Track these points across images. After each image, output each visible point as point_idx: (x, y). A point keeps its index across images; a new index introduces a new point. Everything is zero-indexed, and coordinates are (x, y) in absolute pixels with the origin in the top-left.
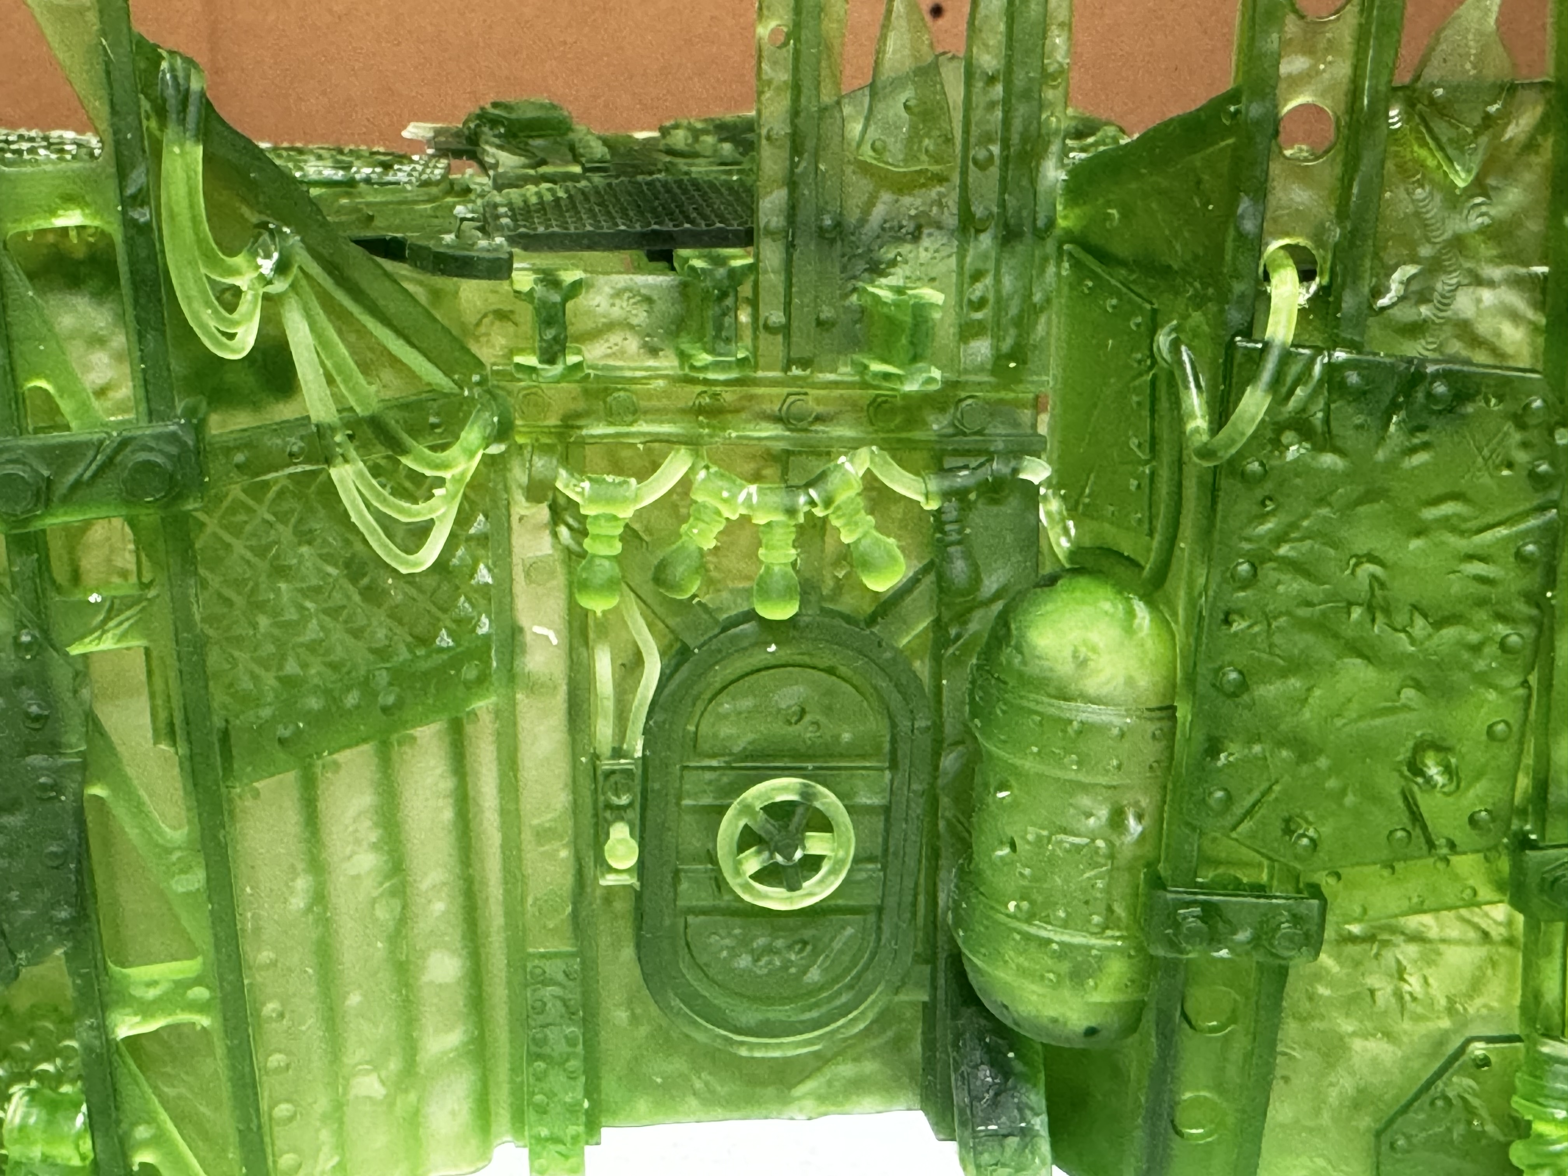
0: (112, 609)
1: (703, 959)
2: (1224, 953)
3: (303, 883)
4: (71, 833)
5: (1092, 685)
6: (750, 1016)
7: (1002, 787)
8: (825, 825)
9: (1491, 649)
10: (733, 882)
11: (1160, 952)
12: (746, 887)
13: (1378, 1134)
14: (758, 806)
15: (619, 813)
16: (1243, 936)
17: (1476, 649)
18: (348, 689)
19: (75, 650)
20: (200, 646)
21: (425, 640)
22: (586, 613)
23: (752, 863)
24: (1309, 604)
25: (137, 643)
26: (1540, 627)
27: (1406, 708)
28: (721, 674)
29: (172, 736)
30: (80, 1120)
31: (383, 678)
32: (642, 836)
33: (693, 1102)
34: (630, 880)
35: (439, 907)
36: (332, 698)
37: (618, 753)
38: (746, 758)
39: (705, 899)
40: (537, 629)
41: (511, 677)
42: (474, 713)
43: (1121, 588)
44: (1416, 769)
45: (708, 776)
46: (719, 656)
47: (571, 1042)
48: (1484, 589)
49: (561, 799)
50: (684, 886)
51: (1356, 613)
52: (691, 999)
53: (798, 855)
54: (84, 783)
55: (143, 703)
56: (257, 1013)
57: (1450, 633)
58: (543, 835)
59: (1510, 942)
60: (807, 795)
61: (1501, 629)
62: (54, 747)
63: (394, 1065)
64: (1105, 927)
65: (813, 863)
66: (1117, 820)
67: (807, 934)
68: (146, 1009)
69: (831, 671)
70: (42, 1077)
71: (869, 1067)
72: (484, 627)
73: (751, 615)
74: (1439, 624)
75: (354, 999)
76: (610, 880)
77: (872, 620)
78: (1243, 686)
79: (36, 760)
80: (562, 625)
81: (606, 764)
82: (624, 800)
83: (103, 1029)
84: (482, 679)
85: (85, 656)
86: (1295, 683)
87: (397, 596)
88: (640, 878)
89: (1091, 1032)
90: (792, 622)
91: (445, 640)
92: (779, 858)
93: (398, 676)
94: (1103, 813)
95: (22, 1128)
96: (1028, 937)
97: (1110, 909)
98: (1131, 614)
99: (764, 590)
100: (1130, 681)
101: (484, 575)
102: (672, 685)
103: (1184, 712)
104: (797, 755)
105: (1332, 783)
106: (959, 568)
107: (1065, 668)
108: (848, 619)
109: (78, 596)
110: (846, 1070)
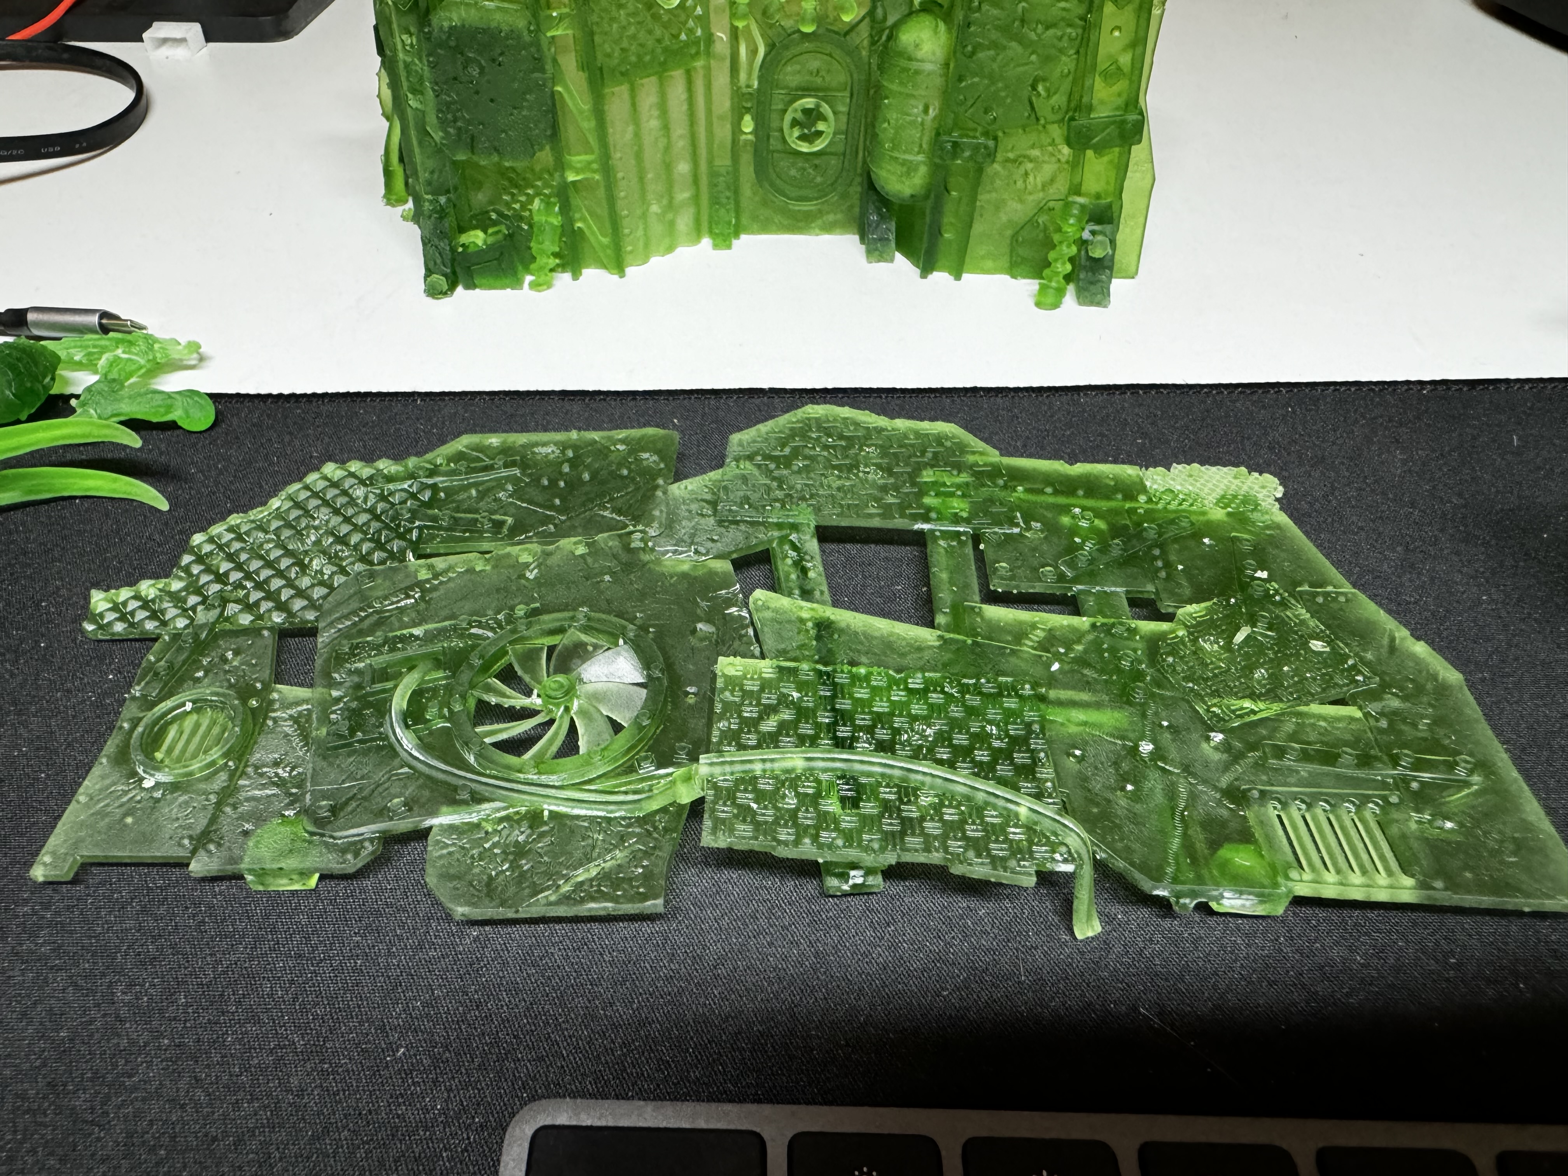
0: (561, 18)
1: (778, 170)
2: (959, 162)
3: (631, 129)
4: (549, 102)
5: (920, 54)
6: (795, 193)
7: (887, 98)
8: (824, 119)
9: (1066, 38)
10: (789, 140)
11: (937, 161)
12: (794, 142)
13: (1013, 236)
14: (800, 109)
15: (748, 110)
16: (967, 154)
17: (1060, 39)
18: (646, 54)
19: (549, 34)
20: (592, 34)
21: (676, 37)
22: (737, 28)
23: (796, 133)
24: (1000, 19)
25: (570, 32)
26: (1084, 29)
27: (1032, 63)
28: (788, 54)
29: (583, 70)
30: (557, 209)
31: (659, 51)
32: (755, 119)
33: (774, 228)
34: (750, 137)
35: (681, 143)
36: (640, 57)
37: (748, 86)
38: (797, 90)
39: (780, 147)
40: (719, 34)
41: (708, 54)
42: (695, 68)
43: (936, 16)
44: (1034, 88)
45: (781, 97)
46: (786, 47)
47: (728, 198)
48: (1064, 14)
49: (727, 104)
50: (771, 140)
51: (1017, 23)
52: (772, 185)
53: (813, 129)
54: (554, 85)
55: (573, 54)
56: (615, 176)
57: (1051, 32)
58: (721, 118)
59: (1067, 162)
60: (818, 106)
61: (1069, 30)
62: (543, 70)
63: (665, 202)
64: (919, 153)
65: (819, 134)
66: (926, 110)
67: (817, 162)
68: (577, 172)
69: (830, 55)
70: (545, 195)
71: (839, 216)
72: (699, 32)
73: (799, 31)
74: (1047, 28)
75: (650, 176)
76: (744, 137)
77: (846, 34)
78: (973, 53)
79: (536, 75)
80: (728, 31)
81: (745, 90)
82: (749, 105)
83: (562, 176)
84: (698, 53)
85: (553, 37)
86: (992, 52)
87: (665, 18)
88: (756, 137)
89: (912, 196)
90: (813, 33)
91: (683, 37)
92: (806, 131)
93: (666, 50)
94: (921, 108)
95: (539, 209)
96: (891, 157)
97: (921, 146)
98: (937, 26)
99: (803, 20)
100: (934, 53)
101: (699, 11)
102: (768, 58)
103: (952, 66)
104: (817, 89)
105: (1003, 94)
106: (879, 12)
107: (911, 48)
108: (836, 33)
109: (548, 12)
110: (831, 217)
